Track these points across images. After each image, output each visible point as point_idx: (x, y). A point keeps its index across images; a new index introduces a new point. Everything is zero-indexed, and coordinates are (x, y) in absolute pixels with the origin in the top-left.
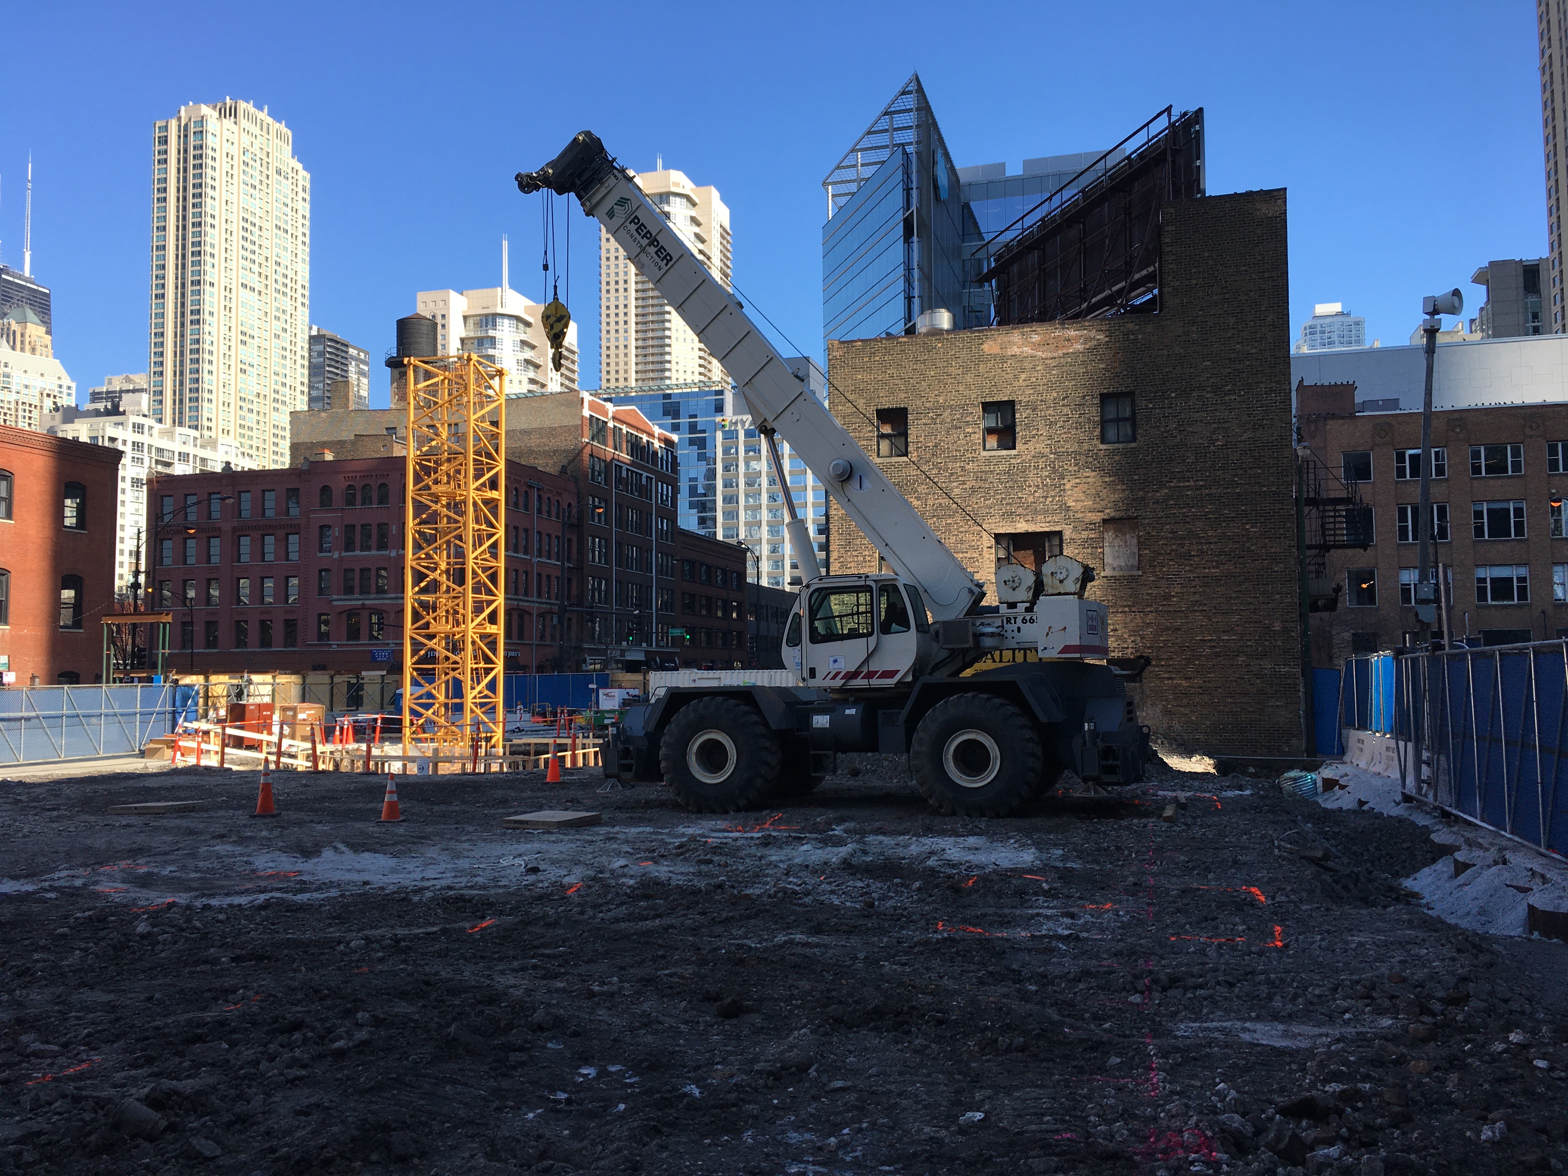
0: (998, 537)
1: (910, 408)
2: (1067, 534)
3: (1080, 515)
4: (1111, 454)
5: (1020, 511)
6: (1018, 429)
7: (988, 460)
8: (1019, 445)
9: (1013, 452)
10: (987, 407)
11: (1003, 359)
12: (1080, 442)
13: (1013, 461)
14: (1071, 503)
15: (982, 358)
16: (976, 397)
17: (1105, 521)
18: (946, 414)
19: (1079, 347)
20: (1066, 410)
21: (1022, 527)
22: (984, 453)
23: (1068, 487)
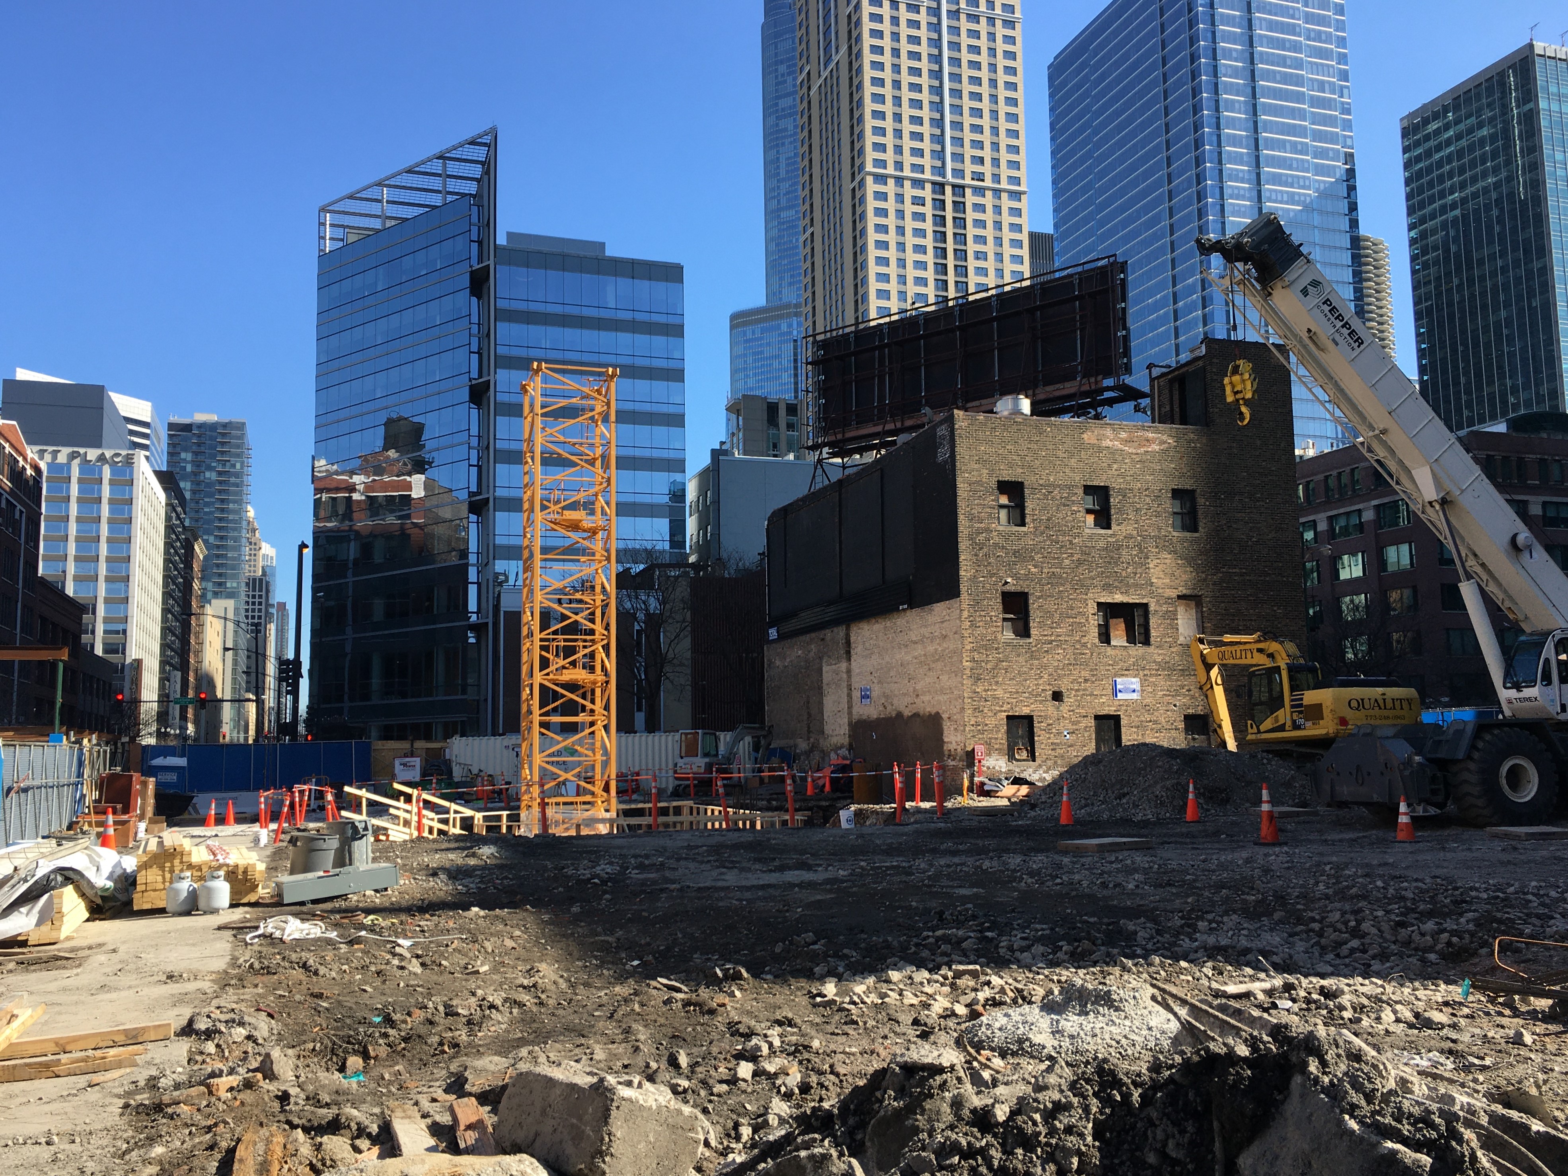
0: (1099, 604)
1: (1026, 483)
2: (1152, 608)
3: (1160, 591)
4: (1182, 540)
5: (1116, 584)
6: (1113, 511)
7: (1091, 537)
8: (1114, 526)
9: (1109, 532)
10: (1089, 490)
11: (1100, 449)
12: (1159, 529)
13: (1110, 539)
14: (1154, 580)
15: (1082, 446)
16: (1079, 479)
17: (1179, 597)
18: (1056, 492)
19: (1157, 448)
20: (1148, 500)
21: (1118, 598)
22: (1087, 531)
23: (1151, 566)
